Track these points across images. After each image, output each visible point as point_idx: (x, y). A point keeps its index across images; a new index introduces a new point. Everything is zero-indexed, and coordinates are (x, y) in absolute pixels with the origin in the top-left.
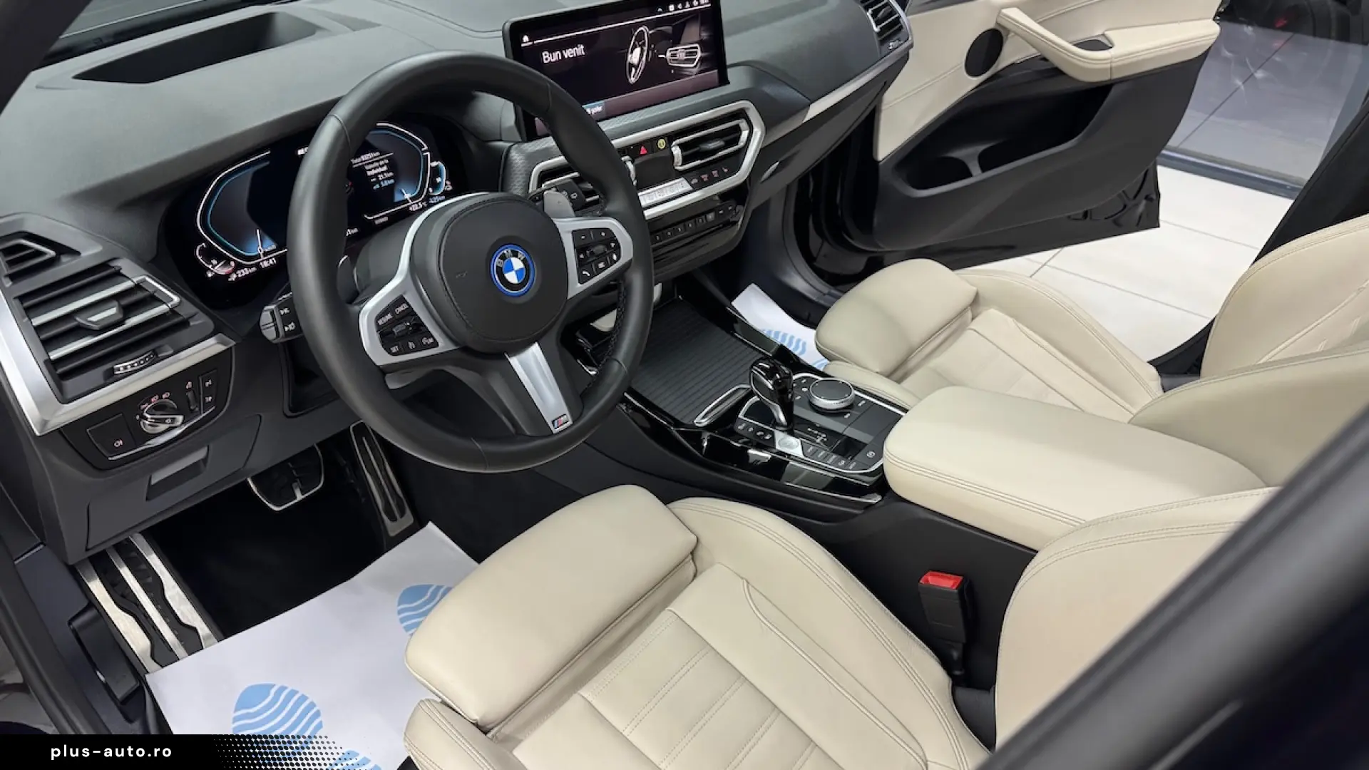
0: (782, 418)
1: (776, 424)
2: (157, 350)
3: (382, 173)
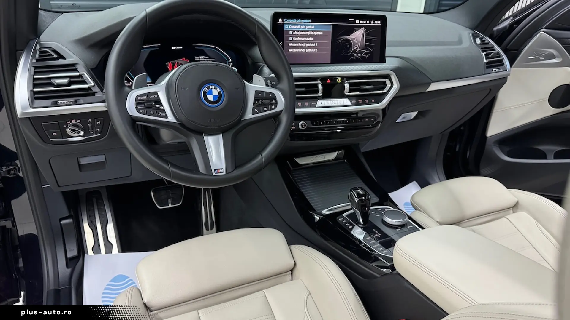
0: (361, 221)
1: (358, 223)
2: (77, 101)
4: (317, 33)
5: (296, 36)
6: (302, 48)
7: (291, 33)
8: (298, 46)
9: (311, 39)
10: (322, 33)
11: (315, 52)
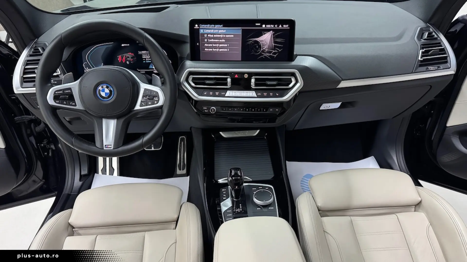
0: (234, 195)
3: (148, 58)
4: (229, 36)
5: (211, 38)
6: (216, 48)
7: (206, 36)
8: (212, 46)
9: (223, 41)
10: (233, 36)
11: (227, 51)
